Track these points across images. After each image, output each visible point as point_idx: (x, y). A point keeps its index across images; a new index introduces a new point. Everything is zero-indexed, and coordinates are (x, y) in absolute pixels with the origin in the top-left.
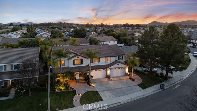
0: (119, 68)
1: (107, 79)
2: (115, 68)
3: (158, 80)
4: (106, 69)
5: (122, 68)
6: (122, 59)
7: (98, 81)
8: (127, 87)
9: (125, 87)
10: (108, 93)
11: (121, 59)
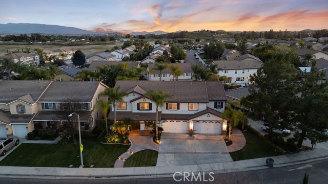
0: (211, 121)
1: (188, 135)
2: (205, 121)
3: (275, 150)
4: (188, 121)
5: (218, 122)
6: (222, 107)
7: (172, 137)
8: (209, 153)
9: (204, 153)
10: (170, 157)
11: (219, 107)
